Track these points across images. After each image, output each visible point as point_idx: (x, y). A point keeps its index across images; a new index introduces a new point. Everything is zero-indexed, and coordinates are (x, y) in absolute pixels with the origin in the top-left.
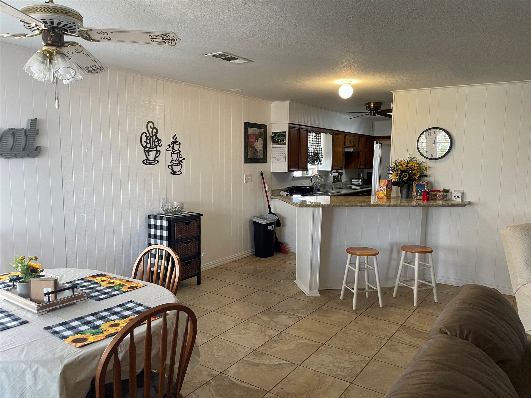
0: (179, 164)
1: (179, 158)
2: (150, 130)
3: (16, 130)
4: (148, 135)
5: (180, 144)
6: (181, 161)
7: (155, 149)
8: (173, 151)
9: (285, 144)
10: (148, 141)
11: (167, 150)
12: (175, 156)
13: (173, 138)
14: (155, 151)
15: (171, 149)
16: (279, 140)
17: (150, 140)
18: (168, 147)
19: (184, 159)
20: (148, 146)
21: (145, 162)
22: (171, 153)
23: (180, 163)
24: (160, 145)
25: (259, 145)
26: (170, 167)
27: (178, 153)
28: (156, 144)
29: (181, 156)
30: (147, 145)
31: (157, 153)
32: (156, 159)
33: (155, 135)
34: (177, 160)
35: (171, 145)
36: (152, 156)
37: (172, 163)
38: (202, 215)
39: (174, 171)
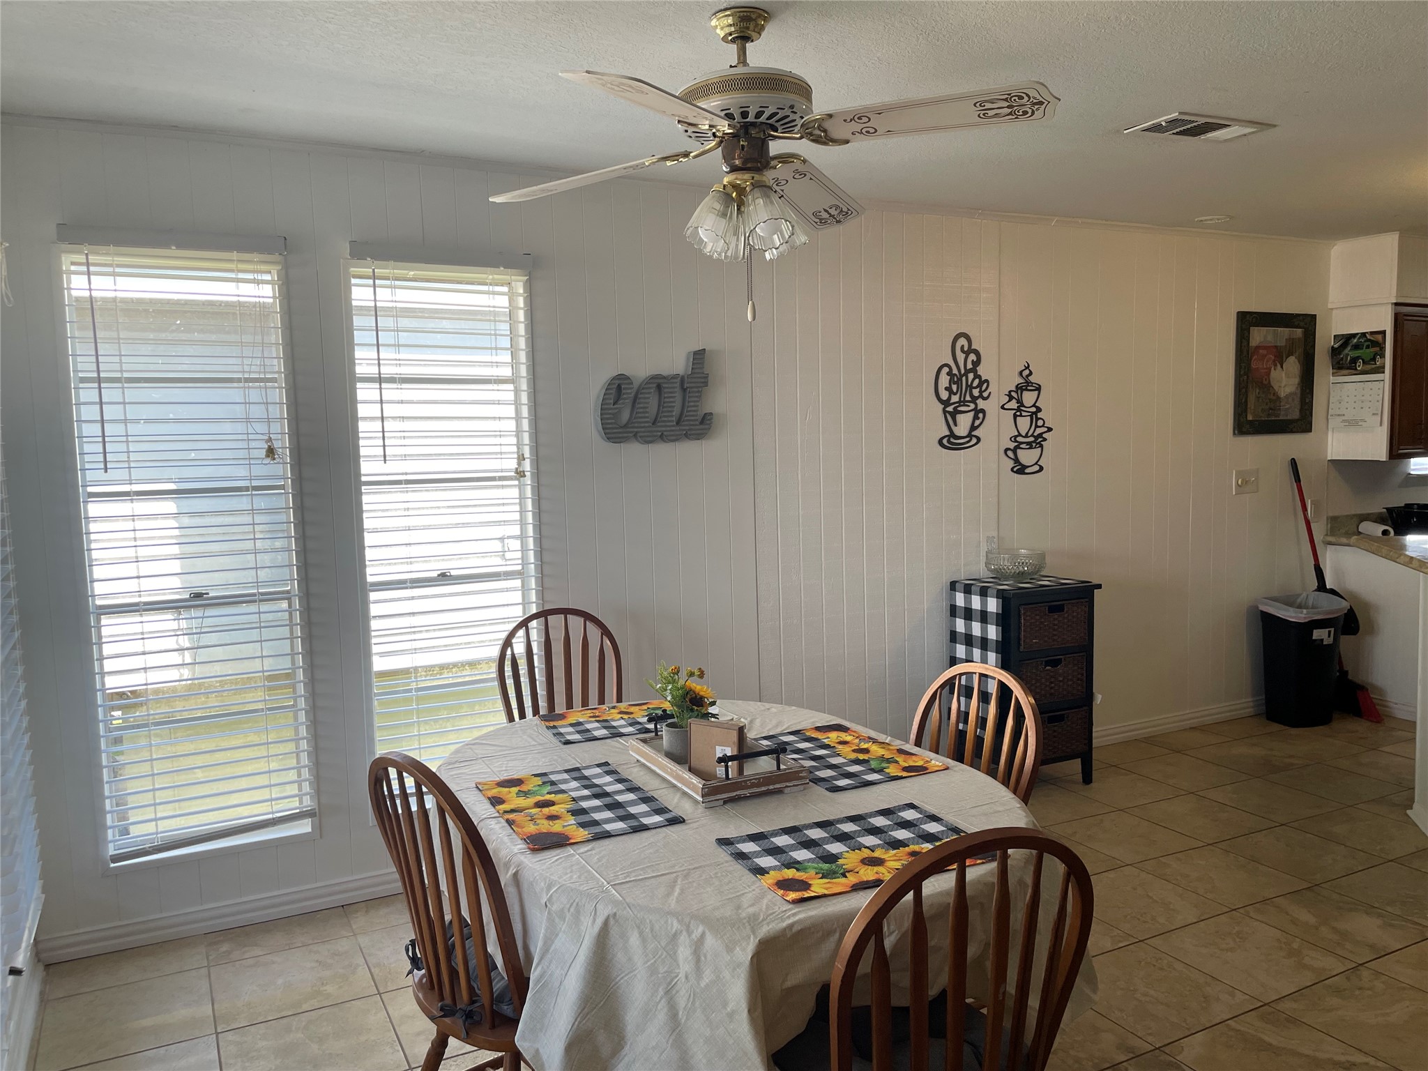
0: (1034, 445)
1: (1037, 426)
2: (961, 357)
3: (664, 378)
4: (955, 371)
5: (1038, 389)
6: (1040, 435)
7: (972, 406)
8: (1018, 409)
9: (1381, 370)
10: (954, 387)
11: (1003, 407)
12: (1024, 423)
13: (1021, 373)
14: (972, 414)
15: (1014, 405)
16: (1358, 358)
17: (959, 383)
18: (1007, 398)
19: (1050, 430)
20: (955, 398)
21: (945, 441)
22: (1015, 416)
23: (1038, 442)
24: (985, 394)
25: (1285, 380)
26: (1010, 453)
27: (1035, 415)
28: (976, 392)
29: (1040, 423)
30: (953, 396)
31: (976, 417)
32: (974, 433)
33: (974, 370)
34: (1030, 434)
35: (1013, 394)
36: (963, 424)
37: (1016, 441)
38: (1099, 586)
39: (1020, 464)
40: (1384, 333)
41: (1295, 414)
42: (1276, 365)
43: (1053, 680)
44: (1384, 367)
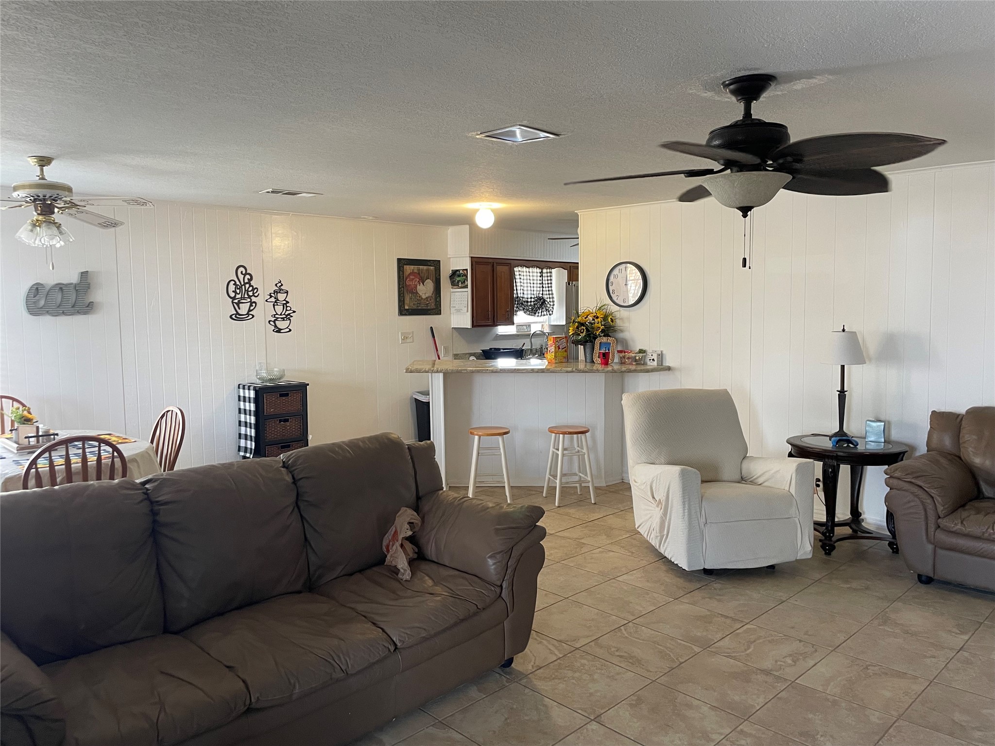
0: (285, 319)
1: (286, 310)
2: (241, 277)
3: (64, 284)
4: (238, 283)
5: (287, 292)
6: (289, 314)
7: (249, 300)
8: (276, 302)
9: (466, 287)
10: (238, 291)
11: (266, 301)
12: (279, 309)
13: (276, 285)
14: (249, 303)
15: (273, 299)
16: (459, 281)
17: (240, 288)
18: (269, 297)
19: (294, 312)
20: (238, 296)
21: (233, 317)
22: (274, 305)
23: (288, 317)
24: (256, 295)
26: (271, 323)
27: (286, 304)
28: (251, 294)
29: (289, 309)
30: (237, 295)
31: (251, 305)
32: (250, 313)
33: (249, 283)
34: (283, 314)
35: (272, 295)
36: (244, 309)
37: (275, 317)
38: (308, 385)
39: (278, 328)
40: (467, 270)
41: (433, 306)
42: (420, 283)
43: (284, 428)
44: (467, 285)
